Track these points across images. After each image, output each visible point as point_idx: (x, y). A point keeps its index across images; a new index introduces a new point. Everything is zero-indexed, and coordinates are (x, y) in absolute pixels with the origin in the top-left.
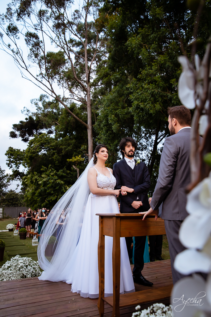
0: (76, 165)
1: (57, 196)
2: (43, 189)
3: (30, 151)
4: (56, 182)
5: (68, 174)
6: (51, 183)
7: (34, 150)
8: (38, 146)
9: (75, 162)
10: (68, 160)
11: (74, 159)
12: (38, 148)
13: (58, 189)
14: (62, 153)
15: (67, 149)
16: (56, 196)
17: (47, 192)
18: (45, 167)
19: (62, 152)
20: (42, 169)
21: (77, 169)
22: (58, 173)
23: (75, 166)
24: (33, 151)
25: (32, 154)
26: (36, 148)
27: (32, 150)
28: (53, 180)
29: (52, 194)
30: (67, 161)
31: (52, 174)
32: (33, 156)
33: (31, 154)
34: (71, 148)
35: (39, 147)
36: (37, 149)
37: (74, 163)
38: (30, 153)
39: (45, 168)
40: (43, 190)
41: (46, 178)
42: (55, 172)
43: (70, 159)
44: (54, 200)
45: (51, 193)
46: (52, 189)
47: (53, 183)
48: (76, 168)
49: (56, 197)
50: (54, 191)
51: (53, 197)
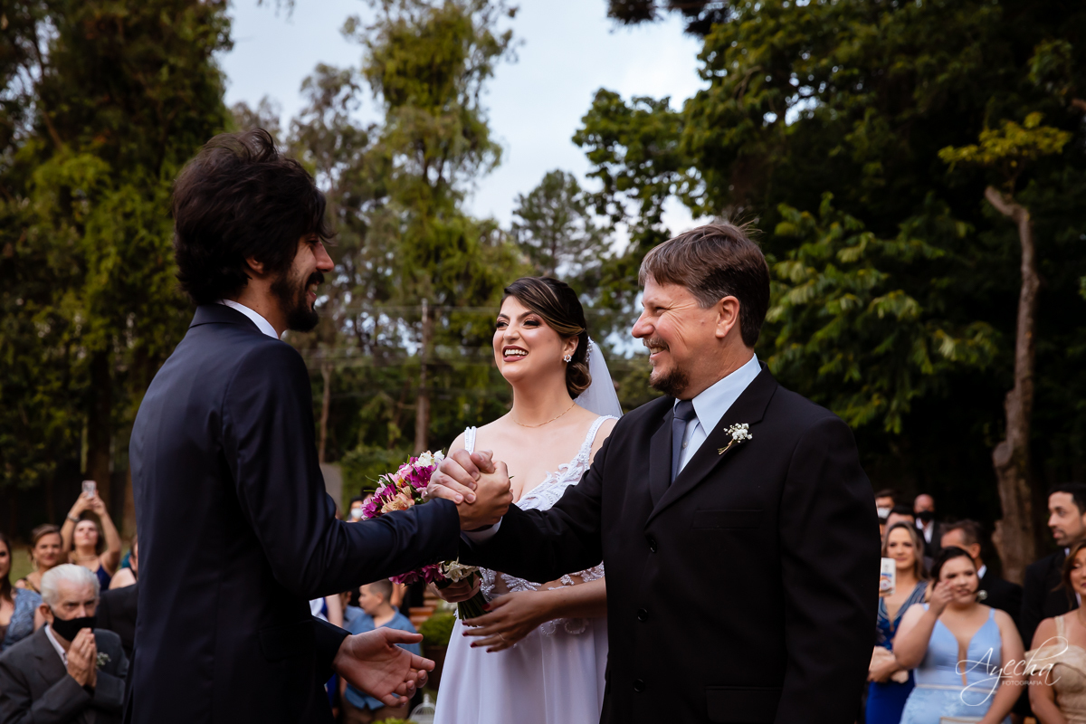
0: (1011, 184)
1: (884, 402)
2: (798, 355)
3: (708, 110)
4: (870, 309)
5: (960, 245)
6: (839, 320)
7: (731, 103)
8: (754, 75)
9: (1001, 161)
10: (947, 153)
11: (994, 145)
12: (754, 87)
13: (887, 353)
14: (914, 104)
15: (941, 78)
16: (876, 401)
17: (823, 370)
18: (801, 210)
19: (916, 95)
20: (781, 228)
21: (1016, 212)
22: (890, 247)
23: (1004, 190)
24: (721, 107)
25: (717, 130)
26: (743, 84)
27: (715, 106)
28: (849, 297)
29: (853, 387)
30: (940, 161)
31: (847, 255)
32: (726, 142)
33: (711, 127)
34: (973, 65)
35: (759, 79)
36: (747, 91)
37: (995, 173)
38: (706, 124)
39: (804, 220)
40: (797, 364)
41: (804, 281)
42: (869, 243)
43: (958, 145)
44: (861, 427)
45: (846, 378)
46: (851, 357)
47: (851, 314)
48: (1007, 210)
49: (879, 407)
50: (863, 370)
51: (856, 405)
